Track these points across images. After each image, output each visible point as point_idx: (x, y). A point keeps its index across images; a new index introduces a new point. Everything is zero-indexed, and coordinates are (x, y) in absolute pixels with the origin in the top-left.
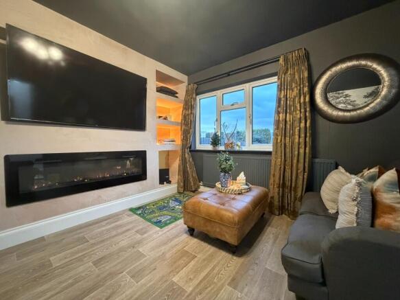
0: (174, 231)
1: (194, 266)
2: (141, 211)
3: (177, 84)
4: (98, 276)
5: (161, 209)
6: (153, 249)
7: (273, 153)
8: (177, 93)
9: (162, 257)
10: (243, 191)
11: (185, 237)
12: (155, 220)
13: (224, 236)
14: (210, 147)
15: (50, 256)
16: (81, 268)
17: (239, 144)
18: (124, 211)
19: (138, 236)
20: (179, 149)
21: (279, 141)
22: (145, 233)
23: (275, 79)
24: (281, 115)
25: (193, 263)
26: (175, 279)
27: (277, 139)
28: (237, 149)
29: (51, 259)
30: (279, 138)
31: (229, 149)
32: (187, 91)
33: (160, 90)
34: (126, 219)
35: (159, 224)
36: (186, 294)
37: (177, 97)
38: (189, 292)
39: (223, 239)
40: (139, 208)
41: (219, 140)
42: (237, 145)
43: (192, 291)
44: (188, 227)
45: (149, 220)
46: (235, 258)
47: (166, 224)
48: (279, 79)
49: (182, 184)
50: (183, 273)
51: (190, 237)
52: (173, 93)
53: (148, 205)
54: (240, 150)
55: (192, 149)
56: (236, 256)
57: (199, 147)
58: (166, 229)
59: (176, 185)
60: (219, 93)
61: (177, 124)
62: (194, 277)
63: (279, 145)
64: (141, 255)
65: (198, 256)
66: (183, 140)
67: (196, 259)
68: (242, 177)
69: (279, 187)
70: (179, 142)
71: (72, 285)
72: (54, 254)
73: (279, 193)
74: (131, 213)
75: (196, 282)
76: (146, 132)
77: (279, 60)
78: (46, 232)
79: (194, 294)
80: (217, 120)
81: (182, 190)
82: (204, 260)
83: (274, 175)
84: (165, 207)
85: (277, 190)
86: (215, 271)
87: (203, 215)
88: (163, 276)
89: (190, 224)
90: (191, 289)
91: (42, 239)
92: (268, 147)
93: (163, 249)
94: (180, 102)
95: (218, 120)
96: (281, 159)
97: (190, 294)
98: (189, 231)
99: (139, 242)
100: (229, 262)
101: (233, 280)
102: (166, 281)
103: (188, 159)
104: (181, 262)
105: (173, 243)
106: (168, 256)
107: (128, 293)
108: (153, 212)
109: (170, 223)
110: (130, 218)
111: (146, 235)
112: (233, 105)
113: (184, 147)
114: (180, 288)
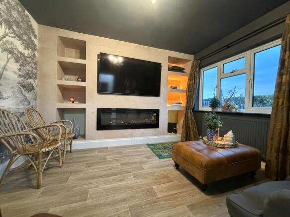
0: (167, 163)
1: (169, 186)
2: (153, 147)
3: (185, 63)
4: (121, 170)
5: (164, 148)
6: (150, 168)
7: (272, 117)
8: (184, 69)
9: (153, 174)
10: (225, 146)
11: (173, 168)
12: (158, 153)
13: (195, 174)
14: (209, 109)
15: (107, 155)
16: (115, 164)
17: (236, 106)
18: (144, 145)
19: (145, 159)
20: (184, 109)
21: (280, 104)
22: (150, 158)
23: (279, 41)
24: (284, 77)
25: (169, 184)
26: (154, 187)
27: (278, 102)
28: (234, 110)
29: (108, 156)
30: (281, 101)
31: (226, 111)
32: (192, 67)
33: (172, 69)
34: (143, 149)
35: (160, 156)
36: (156, 197)
37: (184, 72)
38: (158, 197)
39: (194, 176)
40: (152, 145)
41: (218, 103)
42: (234, 108)
43: (161, 197)
44: (175, 162)
45: (155, 153)
46: (202, 194)
47: (164, 157)
48: (283, 40)
49: (184, 135)
50: (160, 186)
51: (176, 170)
52: (181, 70)
53: (158, 144)
54: (238, 111)
55: (195, 109)
56: (205, 193)
57: (201, 108)
58: (162, 160)
59: (181, 136)
60: (220, 64)
61: (183, 91)
62: (166, 191)
63: (280, 107)
64: (142, 168)
65: (175, 182)
66: (187, 103)
67: (173, 183)
68: (230, 135)
69: (278, 151)
70: (184, 104)
71: (110, 169)
72: (108, 155)
73: (277, 158)
74: (147, 146)
75: (165, 194)
76: (160, 98)
77: (285, 21)
78: (109, 146)
79: (161, 199)
80: (217, 87)
81: (184, 139)
82: (178, 185)
83: (272, 139)
84: (168, 148)
85: (275, 154)
86: (182, 195)
87: (182, 156)
88: (149, 183)
89: (175, 160)
90: (160, 196)
91: (107, 148)
92: (268, 110)
93: (155, 170)
94: (187, 76)
95: (219, 87)
96: (282, 123)
97: (159, 198)
98: (175, 165)
99: (144, 162)
100: (196, 194)
101: (193, 205)
102: (149, 186)
103: (190, 117)
104: (162, 180)
105: (163, 169)
106: (156, 174)
107: (129, 182)
108: (160, 149)
109: (166, 158)
110: (145, 149)
111: (149, 160)
112: (232, 72)
113: (187, 108)
114: (155, 192)
